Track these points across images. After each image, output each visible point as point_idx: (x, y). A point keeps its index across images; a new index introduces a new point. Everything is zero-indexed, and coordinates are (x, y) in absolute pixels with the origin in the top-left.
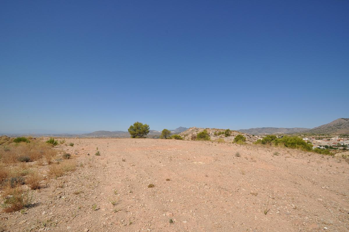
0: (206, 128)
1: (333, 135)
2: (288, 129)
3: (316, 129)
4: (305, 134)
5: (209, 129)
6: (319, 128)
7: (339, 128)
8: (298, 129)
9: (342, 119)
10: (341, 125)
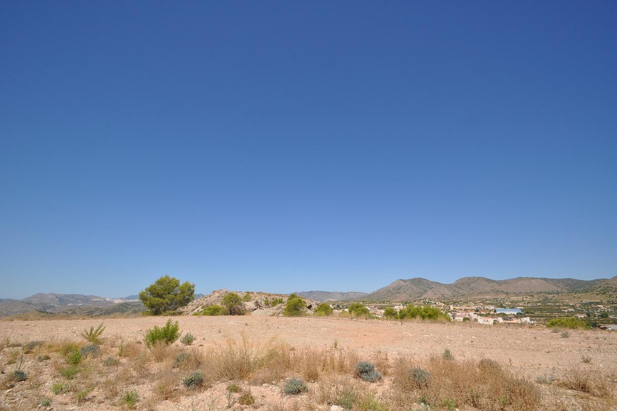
0: (247, 291)
1: (394, 302)
2: (343, 294)
3: (374, 294)
4: (364, 302)
5: (253, 293)
6: (378, 293)
7: (399, 293)
8: (355, 293)
9: (401, 280)
10: (400, 288)
